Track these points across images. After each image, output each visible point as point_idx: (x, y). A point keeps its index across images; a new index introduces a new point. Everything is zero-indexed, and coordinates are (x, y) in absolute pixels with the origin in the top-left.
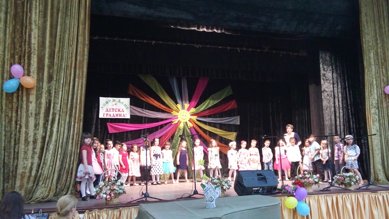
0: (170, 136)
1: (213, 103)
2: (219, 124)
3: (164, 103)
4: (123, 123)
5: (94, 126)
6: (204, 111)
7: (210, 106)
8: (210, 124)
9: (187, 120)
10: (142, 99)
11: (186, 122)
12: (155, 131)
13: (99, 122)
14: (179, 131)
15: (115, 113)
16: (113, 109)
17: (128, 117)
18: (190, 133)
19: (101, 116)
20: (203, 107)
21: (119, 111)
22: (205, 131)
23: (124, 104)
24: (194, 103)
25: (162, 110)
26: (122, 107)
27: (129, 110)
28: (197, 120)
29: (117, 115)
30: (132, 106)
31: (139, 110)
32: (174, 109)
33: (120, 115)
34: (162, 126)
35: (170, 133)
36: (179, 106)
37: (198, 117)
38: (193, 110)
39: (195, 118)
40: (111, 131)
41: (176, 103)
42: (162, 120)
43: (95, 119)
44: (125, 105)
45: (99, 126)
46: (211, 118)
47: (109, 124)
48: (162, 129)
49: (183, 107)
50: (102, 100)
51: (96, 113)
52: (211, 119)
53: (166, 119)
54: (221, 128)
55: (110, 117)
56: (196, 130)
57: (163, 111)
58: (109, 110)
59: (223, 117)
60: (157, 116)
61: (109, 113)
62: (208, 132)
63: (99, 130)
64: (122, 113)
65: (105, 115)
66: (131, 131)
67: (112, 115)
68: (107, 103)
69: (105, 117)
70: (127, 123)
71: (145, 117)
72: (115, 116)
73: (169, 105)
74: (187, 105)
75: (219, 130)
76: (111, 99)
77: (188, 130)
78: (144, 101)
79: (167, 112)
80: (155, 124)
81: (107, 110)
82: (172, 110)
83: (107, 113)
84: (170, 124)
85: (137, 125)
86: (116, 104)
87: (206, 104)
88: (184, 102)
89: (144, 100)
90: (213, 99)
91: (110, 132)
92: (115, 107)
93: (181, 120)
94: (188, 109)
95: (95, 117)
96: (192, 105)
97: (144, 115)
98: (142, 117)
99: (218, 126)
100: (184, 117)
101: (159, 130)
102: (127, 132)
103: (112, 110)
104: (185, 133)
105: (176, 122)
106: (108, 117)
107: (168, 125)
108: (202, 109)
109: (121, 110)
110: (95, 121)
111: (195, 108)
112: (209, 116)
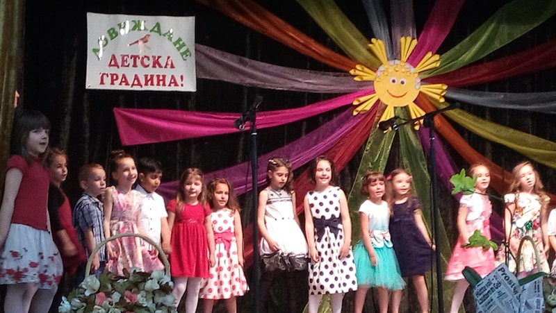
0: (346, 159)
1: (509, 35)
2: (534, 115)
3: (320, 36)
4: (173, 107)
5: (68, 119)
6: (475, 64)
7: (497, 45)
8: (497, 116)
9: (409, 101)
10: (241, 19)
11: (406, 108)
12: (288, 143)
13: (86, 105)
14: (377, 142)
15: (141, 72)
16: (135, 57)
17: (189, 86)
18: (420, 147)
19: (92, 82)
20: (468, 52)
21: (156, 63)
22: (478, 142)
23: (174, 40)
24: (435, 35)
25: (312, 59)
26: (166, 50)
27: (192, 60)
28: (447, 99)
29: (149, 80)
30: (203, 48)
31: (230, 60)
32: (360, 58)
33: (161, 80)
34: (313, 123)
35: (343, 149)
36: (379, 46)
37: (451, 87)
38: (431, 61)
39: (436, 91)
40: (129, 136)
41: (369, 35)
42: (314, 97)
43: (71, 94)
44: (179, 43)
45: (86, 120)
46: (502, 90)
47: (120, 113)
48: (314, 135)
49: (394, 53)
50: (97, 24)
51: (73, 73)
52: (502, 96)
53: (330, 96)
54: (540, 132)
55: (124, 87)
56: (442, 139)
57: (317, 66)
58: (120, 63)
59: (548, 90)
60: (297, 85)
61: (120, 72)
62: (488, 147)
63: (87, 135)
64: (168, 73)
65: (107, 80)
66: (202, 141)
67: (133, 79)
68: (113, 34)
69: (107, 86)
70: (184, 108)
71: (253, 90)
72: (143, 82)
73: (341, 43)
74: (407, 44)
75: (531, 138)
76: (127, 21)
77: (411, 136)
78: (247, 28)
79: (334, 70)
80: (288, 112)
81: (113, 62)
82: (353, 61)
83: (114, 70)
84: (344, 114)
85: (222, 118)
86: (145, 40)
87: (484, 38)
88: (396, 31)
89: (249, 24)
90: (512, 20)
91: (126, 142)
92: (141, 50)
93: (384, 101)
94: (414, 59)
95: (72, 86)
96: (429, 41)
97: (248, 81)
98: (239, 88)
99: (530, 122)
100: (396, 89)
101: (304, 137)
102: (187, 142)
103: (131, 61)
104: (403, 149)
105: (368, 106)
106: (117, 86)
107: (335, 120)
108: (467, 57)
109: (163, 61)
110: (70, 101)
111: (440, 52)
112: (495, 86)
